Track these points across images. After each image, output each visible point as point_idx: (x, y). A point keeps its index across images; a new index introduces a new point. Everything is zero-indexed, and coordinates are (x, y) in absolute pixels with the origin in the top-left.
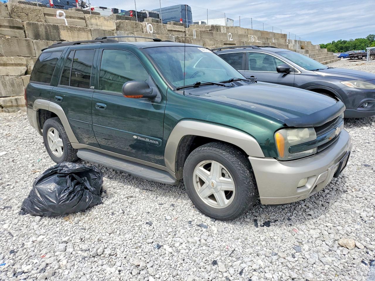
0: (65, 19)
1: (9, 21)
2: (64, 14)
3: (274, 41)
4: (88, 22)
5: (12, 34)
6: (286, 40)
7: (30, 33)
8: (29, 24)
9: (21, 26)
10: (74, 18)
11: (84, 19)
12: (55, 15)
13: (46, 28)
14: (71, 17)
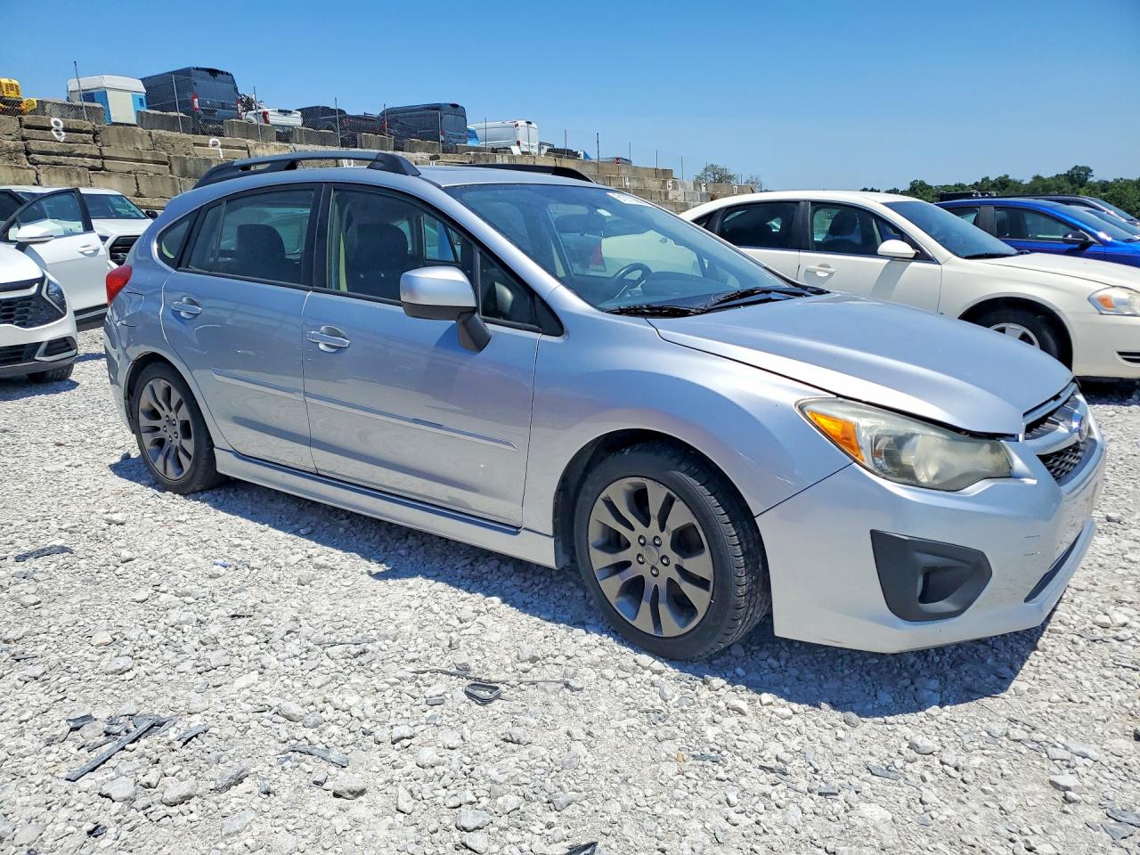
0: (220, 150)
1: (152, 155)
2: (220, 144)
3: (627, 184)
4: (251, 152)
5: (155, 170)
6: (664, 182)
7: (176, 169)
8: (176, 158)
9: (166, 160)
10: (233, 148)
11: (246, 148)
12: (207, 145)
13: (195, 163)
14: (228, 147)
